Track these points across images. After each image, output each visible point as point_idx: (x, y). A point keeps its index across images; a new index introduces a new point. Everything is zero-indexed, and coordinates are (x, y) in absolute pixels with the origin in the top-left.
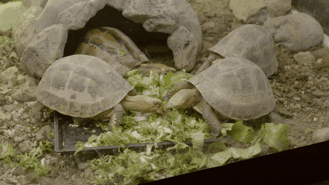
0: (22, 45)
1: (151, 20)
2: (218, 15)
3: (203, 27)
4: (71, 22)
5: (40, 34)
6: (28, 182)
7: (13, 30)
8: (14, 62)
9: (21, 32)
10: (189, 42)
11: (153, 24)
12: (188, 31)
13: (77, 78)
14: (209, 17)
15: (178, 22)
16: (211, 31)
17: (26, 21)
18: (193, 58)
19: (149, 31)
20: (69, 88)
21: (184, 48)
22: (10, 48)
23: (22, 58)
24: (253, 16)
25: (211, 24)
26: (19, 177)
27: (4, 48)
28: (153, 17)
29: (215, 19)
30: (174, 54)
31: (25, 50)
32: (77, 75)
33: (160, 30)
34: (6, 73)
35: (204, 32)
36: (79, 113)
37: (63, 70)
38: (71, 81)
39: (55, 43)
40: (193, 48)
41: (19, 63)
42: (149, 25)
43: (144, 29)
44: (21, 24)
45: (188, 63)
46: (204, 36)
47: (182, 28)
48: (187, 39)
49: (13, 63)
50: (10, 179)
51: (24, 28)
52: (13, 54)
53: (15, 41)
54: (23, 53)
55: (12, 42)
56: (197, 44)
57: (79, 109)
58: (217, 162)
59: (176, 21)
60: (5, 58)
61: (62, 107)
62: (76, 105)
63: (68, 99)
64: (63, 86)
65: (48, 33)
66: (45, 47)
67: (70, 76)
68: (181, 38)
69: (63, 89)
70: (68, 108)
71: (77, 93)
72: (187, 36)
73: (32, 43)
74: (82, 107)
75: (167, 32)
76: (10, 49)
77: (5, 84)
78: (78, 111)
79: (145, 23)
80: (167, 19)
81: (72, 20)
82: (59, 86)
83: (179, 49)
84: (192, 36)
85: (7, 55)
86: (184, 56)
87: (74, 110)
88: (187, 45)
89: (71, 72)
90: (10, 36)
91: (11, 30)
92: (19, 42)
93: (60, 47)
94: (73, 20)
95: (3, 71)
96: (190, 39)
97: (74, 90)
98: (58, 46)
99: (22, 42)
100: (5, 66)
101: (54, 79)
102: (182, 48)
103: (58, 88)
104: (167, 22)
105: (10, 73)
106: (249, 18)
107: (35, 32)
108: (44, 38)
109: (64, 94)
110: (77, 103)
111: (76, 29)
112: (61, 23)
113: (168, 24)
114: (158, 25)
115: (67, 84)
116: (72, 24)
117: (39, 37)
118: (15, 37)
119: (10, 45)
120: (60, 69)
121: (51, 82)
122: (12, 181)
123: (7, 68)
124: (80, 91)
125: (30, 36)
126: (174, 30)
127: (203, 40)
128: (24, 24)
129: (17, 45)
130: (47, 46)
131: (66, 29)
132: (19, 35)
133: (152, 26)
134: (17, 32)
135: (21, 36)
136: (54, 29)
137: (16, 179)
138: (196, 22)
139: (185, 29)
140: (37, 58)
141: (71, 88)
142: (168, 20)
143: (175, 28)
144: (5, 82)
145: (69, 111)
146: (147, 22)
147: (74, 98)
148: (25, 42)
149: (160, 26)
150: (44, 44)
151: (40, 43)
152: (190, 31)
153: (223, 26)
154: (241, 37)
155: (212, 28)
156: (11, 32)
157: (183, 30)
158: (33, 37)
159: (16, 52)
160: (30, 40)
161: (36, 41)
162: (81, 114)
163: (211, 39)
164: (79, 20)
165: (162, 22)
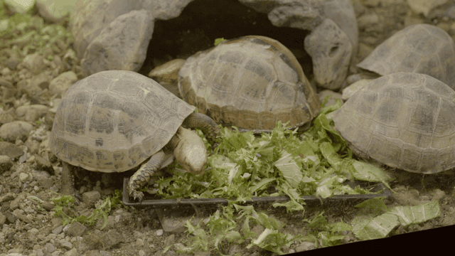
0: (85, 40)
1: (281, 8)
2: (384, 5)
3: (359, 22)
4: (159, 7)
5: (112, 24)
6: (87, 247)
7: (71, 17)
8: (71, 65)
9: (83, 20)
10: (338, 44)
11: (284, 14)
12: (337, 27)
13: (99, 112)
14: (370, 7)
15: (322, 13)
16: (372, 29)
17: (91, 4)
18: (343, 70)
19: (277, 25)
20: (90, 130)
21: (330, 54)
22: (65, 42)
23: (83, 60)
24: (439, 7)
25: (373, 18)
26: (74, 239)
27: (56, 44)
28: (285, 5)
29: (379, 11)
30: (315, 62)
31: (89, 47)
32: (99, 108)
33: (294, 25)
34: (58, 81)
35: (362, 30)
36: (113, 166)
37: (78, 102)
38: (93, 119)
39: (133, 39)
40: (344, 54)
41: (78, 67)
42: (277, 16)
43: (269, 22)
44: (83, 8)
45: (335, 77)
46: (360, 36)
47: (328, 22)
48: (336, 40)
49: (69, 67)
50: (61, 241)
51: (88, 15)
52: (70, 53)
53: (74, 33)
54: (86, 53)
55: (68, 35)
56: (350, 48)
57: (111, 159)
58: (376, 232)
59: (319, 11)
60: (57, 58)
61: (86, 160)
62: (104, 153)
63: (93, 147)
64: (82, 128)
65: (124, 24)
66: (119, 44)
67: (89, 111)
68: (327, 38)
69: (83, 132)
70: (95, 160)
71: (103, 135)
72: (336, 36)
73: (100, 36)
74: (116, 156)
75: (305, 28)
76: (66, 46)
77: (56, 98)
78: (111, 163)
79: (271, 13)
80: (306, 8)
81: (161, 4)
82: (76, 128)
83: (322, 55)
84: (343, 35)
85: (61, 55)
86: (330, 66)
87: (105, 162)
88: (334, 49)
89: (90, 104)
90: (66, 25)
91: (68, 16)
92: (80, 34)
93: (141, 46)
94: (164, 4)
95: (55, 77)
96: (339, 40)
97: (98, 131)
98: (138, 44)
99: (85, 36)
100: (57, 70)
101: (69, 118)
102: (327, 53)
103: (76, 132)
104: (306, 12)
105: (64, 82)
106: (432, 10)
107: (104, 21)
108: (117, 31)
109: (86, 140)
110: (106, 151)
111: (166, 19)
112: (145, 9)
113: (308, 16)
114: (291, 16)
115: (87, 124)
116: (161, 11)
117: (110, 29)
118: (74, 28)
119: (65, 39)
120: (74, 102)
121: (65, 122)
122: (64, 245)
123: (60, 73)
124: (108, 132)
125: (97, 26)
126: (317, 25)
127: (359, 42)
128: (88, 8)
129: (77, 39)
130: (122, 43)
131: (152, 18)
132: (80, 24)
133: (283, 17)
134: (77, 19)
135: (83, 26)
136: (133, 18)
137: (70, 241)
138: (350, 13)
139: (333, 23)
140: (106, 60)
141: (93, 129)
142: (308, 10)
143: (318, 23)
144: (56, 95)
145: (98, 164)
146: (275, 11)
147: (101, 145)
148: (88, 37)
149: (295, 18)
150: (117, 40)
151: (112, 38)
152: (340, 27)
153: (392, 22)
154: (411, 45)
155: (374, 24)
156: (67, 19)
157: (330, 26)
158: (102, 29)
159: (74, 49)
160: (97, 33)
161: (106, 35)
162: (116, 167)
163: (372, 40)
164: (172, 5)
165: (298, 11)
